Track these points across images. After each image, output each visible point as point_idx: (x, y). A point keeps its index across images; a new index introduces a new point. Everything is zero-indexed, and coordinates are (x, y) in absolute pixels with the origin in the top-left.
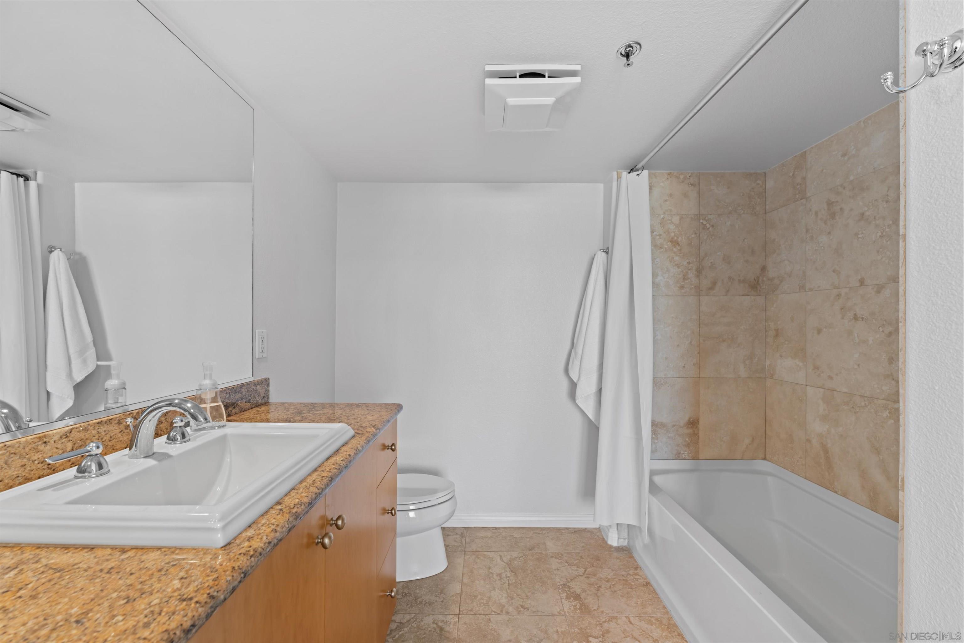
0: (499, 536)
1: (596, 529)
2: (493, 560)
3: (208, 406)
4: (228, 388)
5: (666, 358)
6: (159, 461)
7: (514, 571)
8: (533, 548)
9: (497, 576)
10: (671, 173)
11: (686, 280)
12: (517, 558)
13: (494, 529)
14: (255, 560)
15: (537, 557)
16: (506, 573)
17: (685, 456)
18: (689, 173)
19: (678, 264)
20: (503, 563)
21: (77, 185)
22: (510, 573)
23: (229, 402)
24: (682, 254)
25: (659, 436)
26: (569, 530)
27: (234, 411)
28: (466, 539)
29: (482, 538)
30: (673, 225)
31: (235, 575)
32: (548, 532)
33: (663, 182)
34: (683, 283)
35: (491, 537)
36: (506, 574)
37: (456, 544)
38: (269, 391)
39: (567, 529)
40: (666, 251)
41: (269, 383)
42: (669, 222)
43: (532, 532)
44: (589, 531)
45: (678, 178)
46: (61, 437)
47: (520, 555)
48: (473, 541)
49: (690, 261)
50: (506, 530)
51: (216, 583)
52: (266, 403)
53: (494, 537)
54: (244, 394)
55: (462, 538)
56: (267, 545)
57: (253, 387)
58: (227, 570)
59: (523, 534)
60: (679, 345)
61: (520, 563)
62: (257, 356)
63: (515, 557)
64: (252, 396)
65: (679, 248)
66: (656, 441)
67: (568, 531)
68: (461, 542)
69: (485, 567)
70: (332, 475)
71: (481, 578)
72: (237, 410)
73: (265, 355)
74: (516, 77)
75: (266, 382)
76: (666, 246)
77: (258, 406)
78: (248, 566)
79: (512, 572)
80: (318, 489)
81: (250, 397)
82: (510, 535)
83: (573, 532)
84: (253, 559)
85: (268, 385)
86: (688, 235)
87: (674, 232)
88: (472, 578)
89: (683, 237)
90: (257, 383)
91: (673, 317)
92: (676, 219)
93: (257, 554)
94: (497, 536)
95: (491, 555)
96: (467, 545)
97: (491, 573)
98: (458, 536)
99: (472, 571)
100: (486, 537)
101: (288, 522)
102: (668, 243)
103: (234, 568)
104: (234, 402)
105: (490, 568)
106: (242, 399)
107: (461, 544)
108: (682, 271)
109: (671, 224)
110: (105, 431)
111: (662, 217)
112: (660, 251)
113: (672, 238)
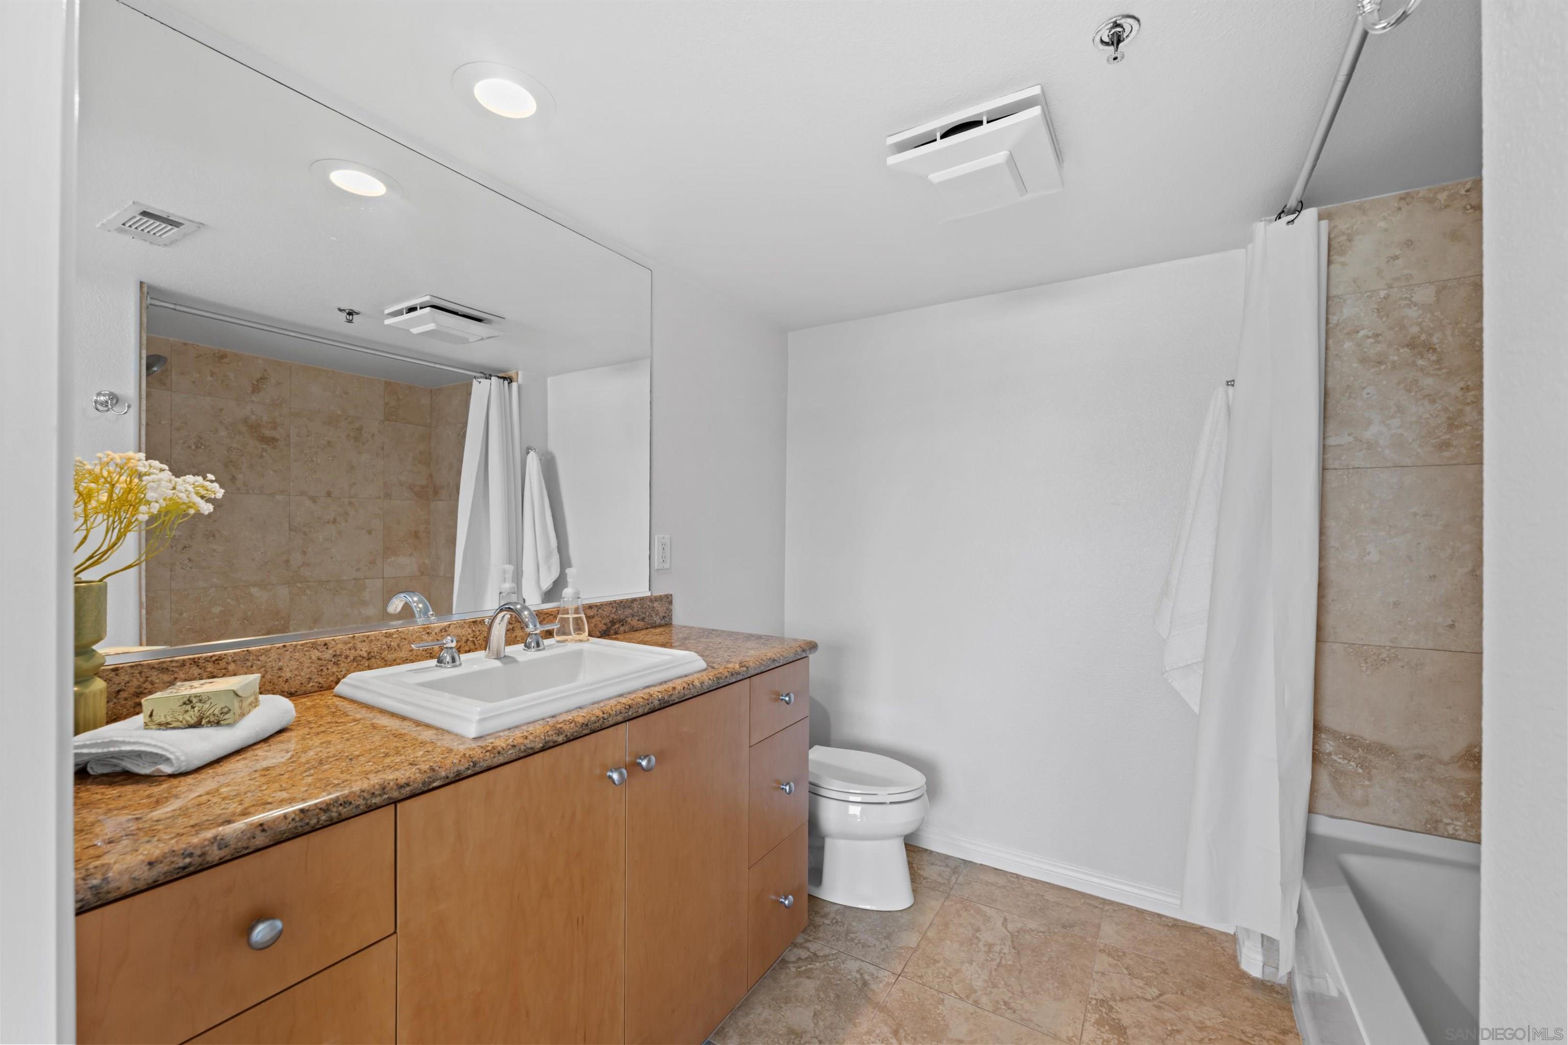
0: (1016, 890)
1: (1226, 934)
2: (989, 921)
3: (571, 616)
4: (615, 602)
5: (1396, 604)
6: (504, 664)
7: (1018, 951)
8: (1072, 926)
9: (984, 945)
10: (1408, 194)
11: (1457, 427)
12: (1033, 931)
13: (1015, 876)
14: (490, 755)
15: (1073, 941)
16: (1003, 946)
17: (1456, 830)
18: (1465, 183)
19: (1430, 395)
20: (1005, 931)
21: (549, 380)
22: (1009, 949)
23: (615, 617)
24: (1444, 371)
25: (1374, 771)
26: (1163, 919)
27: (622, 628)
28: (957, 878)
29: (987, 883)
30: (1415, 308)
31: (463, 760)
32: (1114, 910)
33: (1385, 218)
34: (1447, 436)
35: (1004, 887)
36: (1002, 949)
37: (940, 880)
38: (671, 610)
39: (1160, 916)
40: (1394, 367)
41: (672, 601)
42: (1403, 303)
43: (1083, 900)
44: (1207, 933)
45: (1431, 201)
46: (441, 631)
47: (1042, 929)
48: (968, 884)
49: (1469, 383)
50: (1034, 884)
51: (443, 760)
52: (666, 625)
53: (1009, 888)
54: (635, 610)
55: (954, 873)
56: (509, 747)
57: (649, 603)
58: (458, 755)
59: (1064, 898)
60: (1434, 576)
61: (1035, 940)
62: (656, 565)
63: (1031, 929)
64: (647, 614)
65: (1434, 358)
66: (1367, 783)
67: (1159, 920)
68: (949, 880)
69: (972, 927)
70: (632, 703)
71: (956, 939)
72: (627, 628)
73: (667, 566)
74: (935, 140)
75: (668, 599)
76: (1396, 358)
77: (656, 627)
78: (480, 758)
79: (1014, 948)
80: (603, 713)
81: (644, 615)
82: (1038, 894)
83: (1170, 925)
84: (488, 754)
85: (671, 603)
86: (1464, 325)
87: (1420, 324)
88: (941, 934)
89: (1449, 332)
90: (654, 599)
91: (1415, 514)
92: (1425, 295)
93: (495, 751)
94: (1013, 888)
95: (989, 912)
96: (956, 886)
97: (978, 938)
98: (948, 869)
99: (946, 925)
100: (993, 884)
101: (546, 734)
102: (1402, 351)
103: (465, 755)
104: (623, 618)
105: (978, 930)
106: (633, 616)
107: (947, 882)
108: (1446, 410)
109: (1410, 308)
110: (479, 631)
111: (1382, 296)
112: (1377, 369)
113: (1413, 338)
